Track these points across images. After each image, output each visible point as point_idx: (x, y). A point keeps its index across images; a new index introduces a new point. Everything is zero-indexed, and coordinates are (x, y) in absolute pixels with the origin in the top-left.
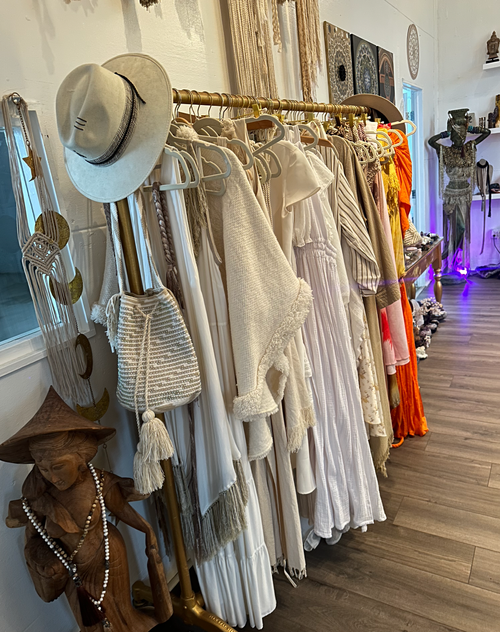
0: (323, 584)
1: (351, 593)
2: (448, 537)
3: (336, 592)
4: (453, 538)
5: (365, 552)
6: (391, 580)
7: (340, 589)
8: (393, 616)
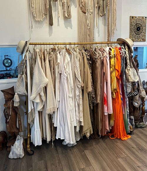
0: (57, 150)
1: (58, 155)
2: (90, 160)
3: (57, 153)
4: (91, 161)
5: (71, 151)
6: (67, 158)
7: (58, 153)
8: (59, 163)
